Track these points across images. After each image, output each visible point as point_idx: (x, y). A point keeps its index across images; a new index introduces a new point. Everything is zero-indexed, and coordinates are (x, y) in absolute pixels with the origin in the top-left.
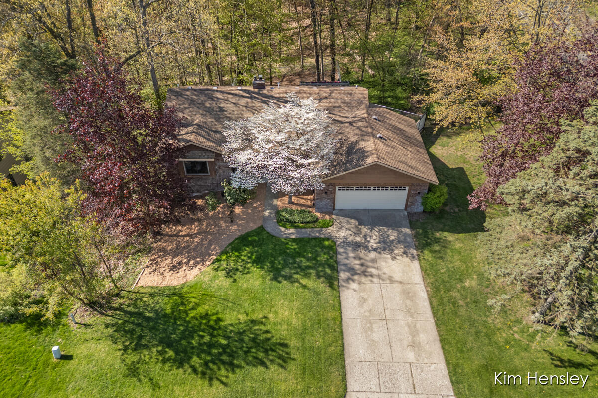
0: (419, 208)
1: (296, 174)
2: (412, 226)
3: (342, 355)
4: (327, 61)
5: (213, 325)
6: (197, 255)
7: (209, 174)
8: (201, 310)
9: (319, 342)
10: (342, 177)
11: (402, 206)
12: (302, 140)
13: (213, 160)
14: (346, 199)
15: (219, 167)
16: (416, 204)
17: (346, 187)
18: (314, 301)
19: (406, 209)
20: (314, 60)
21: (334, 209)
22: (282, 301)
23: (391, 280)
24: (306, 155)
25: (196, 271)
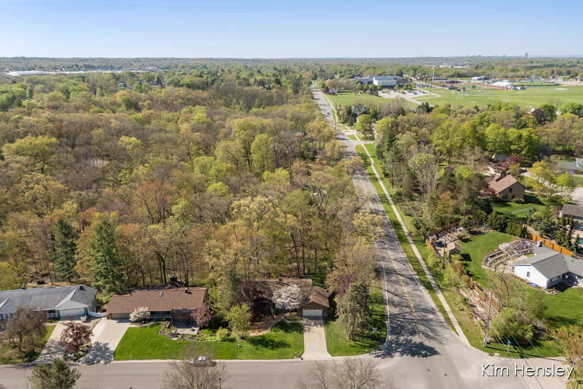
1: (292, 304)
2: (324, 320)
3: (303, 346)
4: (301, 265)
5: (273, 341)
6: (266, 328)
7: (267, 306)
8: (269, 338)
9: (298, 344)
10: (304, 306)
11: (321, 315)
12: (294, 295)
13: (269, 302)
14: (306, 312)
15: (271, 304)
16: (324, 314)
17: (306, 308)
20: (296, 264)
21: (302, 316)
22: (288, 337)
23: (315, 332)
24: (294, 299)
25: (266, 331)
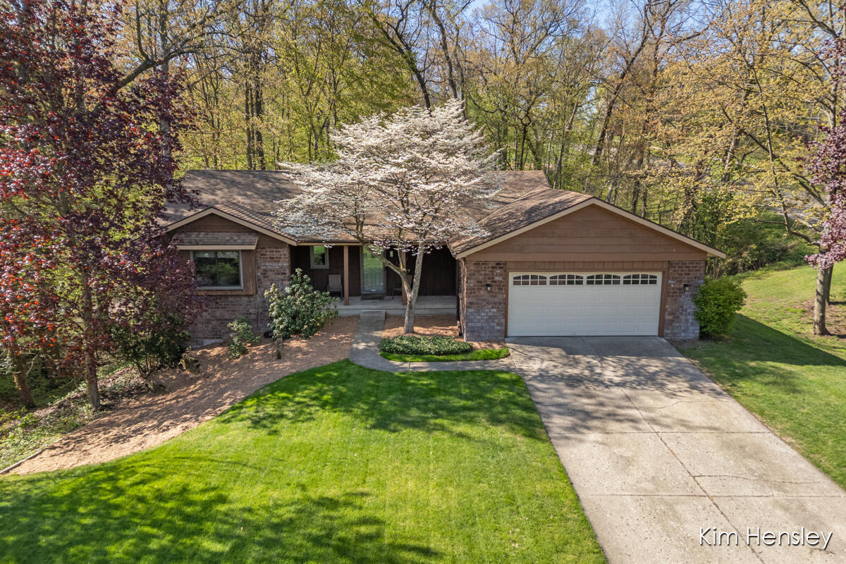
0: (691, 328)
7: (242, 286)
13: (253, 247)
15: (265, 273)
16: (683, 317)
17: (531, 277)
18: (488, 463)
19: (661, 334)
21: (506, 336)
22: (397, 464)
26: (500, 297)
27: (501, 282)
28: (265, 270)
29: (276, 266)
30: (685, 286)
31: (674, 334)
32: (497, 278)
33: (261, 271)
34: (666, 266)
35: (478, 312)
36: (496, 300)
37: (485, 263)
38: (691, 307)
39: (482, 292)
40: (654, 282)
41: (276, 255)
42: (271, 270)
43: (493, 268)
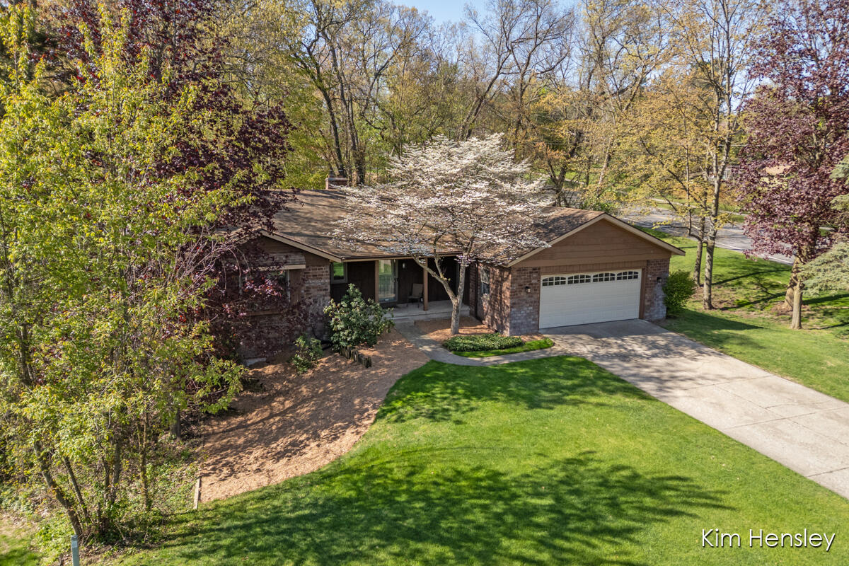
0: (661, 310)
13: (303, 267)
15: (307, 290)
16: (656, 303)
19: (641, 317)
21: (538, 329)
26: (535, 296)
27: (536, 284)
28: (307, 287)
29: (318, 283)
30: (658, 278)
31: (651, 316)
32: (533, 281)
33: (304, 288)
34: (645, 264)
35: (519, 311)
36: (533, 299)
37: (525, 269)
38: (661, 294)
39: (522, 294)
40: (636, 277)
41: (318, 272)
42: (313, 287)
43: (531, 273)
